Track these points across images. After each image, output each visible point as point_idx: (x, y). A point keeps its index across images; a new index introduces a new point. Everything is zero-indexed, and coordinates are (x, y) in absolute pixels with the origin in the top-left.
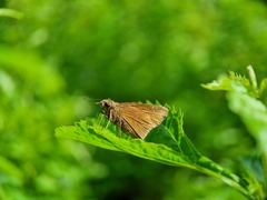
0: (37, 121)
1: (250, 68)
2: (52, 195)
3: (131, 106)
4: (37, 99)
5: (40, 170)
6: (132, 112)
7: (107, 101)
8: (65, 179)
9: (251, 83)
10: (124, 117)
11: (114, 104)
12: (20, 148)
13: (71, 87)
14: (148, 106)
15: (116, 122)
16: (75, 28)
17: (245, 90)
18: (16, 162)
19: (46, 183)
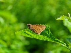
0: (10, 30)
1: (69, 14)
2: (15, 50)
3: (36, 26)
4: (10, 24)
5: (12, 43)
7: (29, 24)
8: (18, 45)
9: (69, 18)
12: (6, 38)
13: (19, 21)
14: (41, 25)
15: (32, 30)
16: (20, 5)
17: (68, 20)
18: (5, 41)
19: (13, 47)
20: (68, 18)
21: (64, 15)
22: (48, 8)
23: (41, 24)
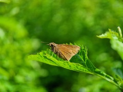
0: (15, 51)
1: (119, 28)
2: (23, 84)
4: (15, 40)
5: (17, 73)
6: (64, 49)
8: (28, 77)
10: (60, 51)
11: (56, 45)
12: (7, 63)
17: (117, 38)
18: (6, 69)
19: (19, 79)
20: (118, 35)
21: (110, 30)
22: (80, 13)
23: (71, 44)
